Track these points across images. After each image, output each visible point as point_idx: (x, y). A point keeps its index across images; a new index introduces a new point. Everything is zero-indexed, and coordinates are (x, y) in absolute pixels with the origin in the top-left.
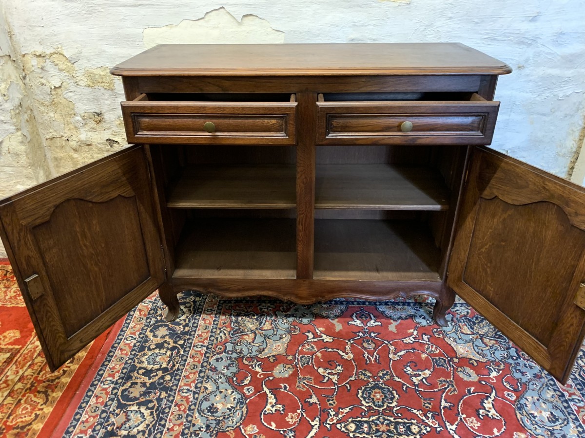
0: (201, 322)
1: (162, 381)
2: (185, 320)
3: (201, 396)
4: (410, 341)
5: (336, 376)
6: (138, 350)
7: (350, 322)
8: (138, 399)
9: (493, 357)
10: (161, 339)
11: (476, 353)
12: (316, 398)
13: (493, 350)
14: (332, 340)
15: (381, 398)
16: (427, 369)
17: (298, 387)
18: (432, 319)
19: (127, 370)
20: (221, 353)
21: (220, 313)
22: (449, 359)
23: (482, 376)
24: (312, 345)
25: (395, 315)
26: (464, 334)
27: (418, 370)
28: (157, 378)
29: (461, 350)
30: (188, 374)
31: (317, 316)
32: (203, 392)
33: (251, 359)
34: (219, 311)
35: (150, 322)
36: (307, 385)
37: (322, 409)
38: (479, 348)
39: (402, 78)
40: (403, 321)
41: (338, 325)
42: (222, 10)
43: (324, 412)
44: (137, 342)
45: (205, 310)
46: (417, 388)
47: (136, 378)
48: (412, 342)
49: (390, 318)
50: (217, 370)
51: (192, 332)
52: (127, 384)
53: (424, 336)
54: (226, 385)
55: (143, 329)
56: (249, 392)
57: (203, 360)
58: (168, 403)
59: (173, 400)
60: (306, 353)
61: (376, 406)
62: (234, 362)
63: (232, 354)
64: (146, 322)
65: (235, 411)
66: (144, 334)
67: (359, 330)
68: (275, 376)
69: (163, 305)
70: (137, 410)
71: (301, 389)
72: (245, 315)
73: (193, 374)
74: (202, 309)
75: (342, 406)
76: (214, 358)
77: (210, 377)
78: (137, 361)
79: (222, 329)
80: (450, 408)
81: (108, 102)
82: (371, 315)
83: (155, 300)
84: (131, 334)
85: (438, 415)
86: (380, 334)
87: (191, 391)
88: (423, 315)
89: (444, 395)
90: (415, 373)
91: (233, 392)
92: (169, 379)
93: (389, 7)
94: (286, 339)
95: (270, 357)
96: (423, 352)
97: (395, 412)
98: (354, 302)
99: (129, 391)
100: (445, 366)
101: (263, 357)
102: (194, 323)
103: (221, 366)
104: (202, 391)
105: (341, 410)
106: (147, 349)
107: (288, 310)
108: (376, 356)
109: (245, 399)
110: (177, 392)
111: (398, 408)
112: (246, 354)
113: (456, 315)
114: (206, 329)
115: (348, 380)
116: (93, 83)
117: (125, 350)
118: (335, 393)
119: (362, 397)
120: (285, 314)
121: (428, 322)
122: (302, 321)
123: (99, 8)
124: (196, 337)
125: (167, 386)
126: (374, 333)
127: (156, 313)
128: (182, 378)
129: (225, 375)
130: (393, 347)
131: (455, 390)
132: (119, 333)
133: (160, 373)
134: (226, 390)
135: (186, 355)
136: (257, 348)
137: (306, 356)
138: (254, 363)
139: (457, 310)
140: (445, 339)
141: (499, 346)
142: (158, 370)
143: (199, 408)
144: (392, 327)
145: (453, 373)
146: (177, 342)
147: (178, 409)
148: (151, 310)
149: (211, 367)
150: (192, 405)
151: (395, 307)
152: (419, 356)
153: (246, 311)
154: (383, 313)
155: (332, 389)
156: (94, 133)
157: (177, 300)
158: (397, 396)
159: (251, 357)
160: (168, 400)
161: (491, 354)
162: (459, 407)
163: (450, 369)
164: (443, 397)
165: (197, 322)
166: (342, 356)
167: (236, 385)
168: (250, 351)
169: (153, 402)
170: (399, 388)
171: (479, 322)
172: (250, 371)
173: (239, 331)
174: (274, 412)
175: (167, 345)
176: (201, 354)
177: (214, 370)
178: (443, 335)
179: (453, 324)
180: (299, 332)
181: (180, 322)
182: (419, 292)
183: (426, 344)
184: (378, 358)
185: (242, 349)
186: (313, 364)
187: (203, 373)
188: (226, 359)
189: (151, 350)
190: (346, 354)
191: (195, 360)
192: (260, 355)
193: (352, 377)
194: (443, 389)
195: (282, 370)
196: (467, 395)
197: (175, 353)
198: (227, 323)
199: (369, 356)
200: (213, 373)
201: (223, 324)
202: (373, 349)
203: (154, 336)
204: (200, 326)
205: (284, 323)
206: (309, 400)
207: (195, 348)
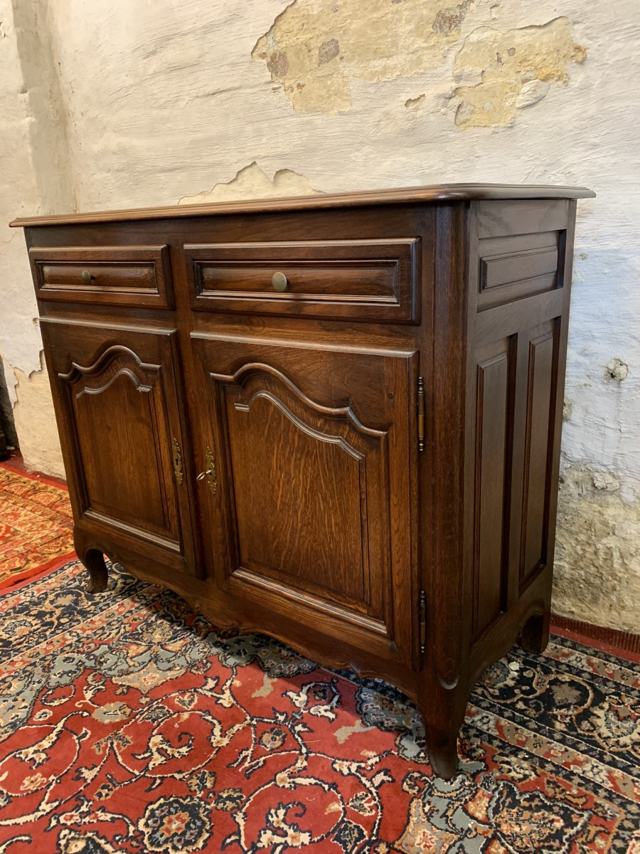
0: (115, 607)
2: (103, 598)
4: (345, 769)
5: (163, 759)
6: (17, 610)
10: (53, 608)
12: (95, 774)
14: (229, 706)
15: (173, 832)
16: (310, 832)
17: (98, 743)
20: (83, 653)
22: (374, 839)
24: (196, 698)
26: (465, 811)
27: (292, 825)
29: (419, 837)
30: (19, 660)
31: (256, 661)
33: (100, 678)
35: (70, 585)
36: (111, 749)
40: (377, 733)
41: (266, 689)
42: (255, 166)
43: (77, 799)
44: (28, 601)
48: (346, 773)
49: (362, 715)
50: (49, 672)
51: (90, 614)
53: (381, 774)
54: (32, 695)
55: (53, 590)
56: (40, 717)
57: (54, 652)
60: (171, 706)
61: (150, 838)
62: (78, 672)
63: (91, 660)
64: (67, 582)
66: (47, 595)
67: (287, 710)
68: (94, 714)
71: (97, 750)
72: (170, 620)
73: (21, 663)
74: (136, 593)
75: (109, 808)
76: (68, 655)
77: (31, 676)
79: (122, 626)
82: (337, 697)
84: (38, 589)
86: (313, 732)
90: (283, 825)
91: (25, 707)
93: (478, 137)
94: (175, 674)
95: (124, 686)
96: (343, 800)
101: (117, 682)
102: (107, 605)
103: (59, 669)
105: (99, 812)
106: (26, 612)
107: (230, 637)
108: (258, 763)
109: (23, 724)
112: (103, 668)
113: (495, 770)
114: (108, 617)
115: (169, 775)
117: (8, 605)
118: (127, 783)
119: (152, 810)
120: (219, 640)
121: (422, 755)
122: (226, 659)
124: (87, 622)
126: (304, 726)
128: (8, 661)
132: (30, 584)
134: (24, 700)
135: (49, 637)
136: (126, 668)
137: (166, 709)
138: (98, 684)
139: (508, 763)
140: (415, 800)
144: (345, 732)
146: (62, 618)
149: (49, 664)
152: (327, 802)
153: (179, 615)
154: (360, 703)
155: (133, 774)
159: (103, 675)
165: (111, 605)
166: (213, 735)
167: (41, 700)
168: (114, 667)
170: (223, 834)
171: (528, 808)
172: (78, 692)
173: (136, 637)
174: (27, 759)
175: (49, 616)
176: (62, 644)
177: (48, 669)
178: (421, 791)
179: (468, 783)
180: (201, 673)
181: (95, 598)
183: (368, 789)
184: (256, 767)
185: (109, 659)
186: (159, 726)
187: (32, 667)
188: (77, 663)
189: (27, 615)
190: (221, 736)
191: (48, 647)
192: (116, 678)
193: (182, 773)
195: (113, 711)
197: (42, 629)
198: (138, 621)
199: (249, 758)
200: (41, 672)
201: (133, 620)
202: (268, 750)
203: (52, 602)
204: (108, 610)
205: (202, 652)
206: (84, 771)
207: (68, 634)
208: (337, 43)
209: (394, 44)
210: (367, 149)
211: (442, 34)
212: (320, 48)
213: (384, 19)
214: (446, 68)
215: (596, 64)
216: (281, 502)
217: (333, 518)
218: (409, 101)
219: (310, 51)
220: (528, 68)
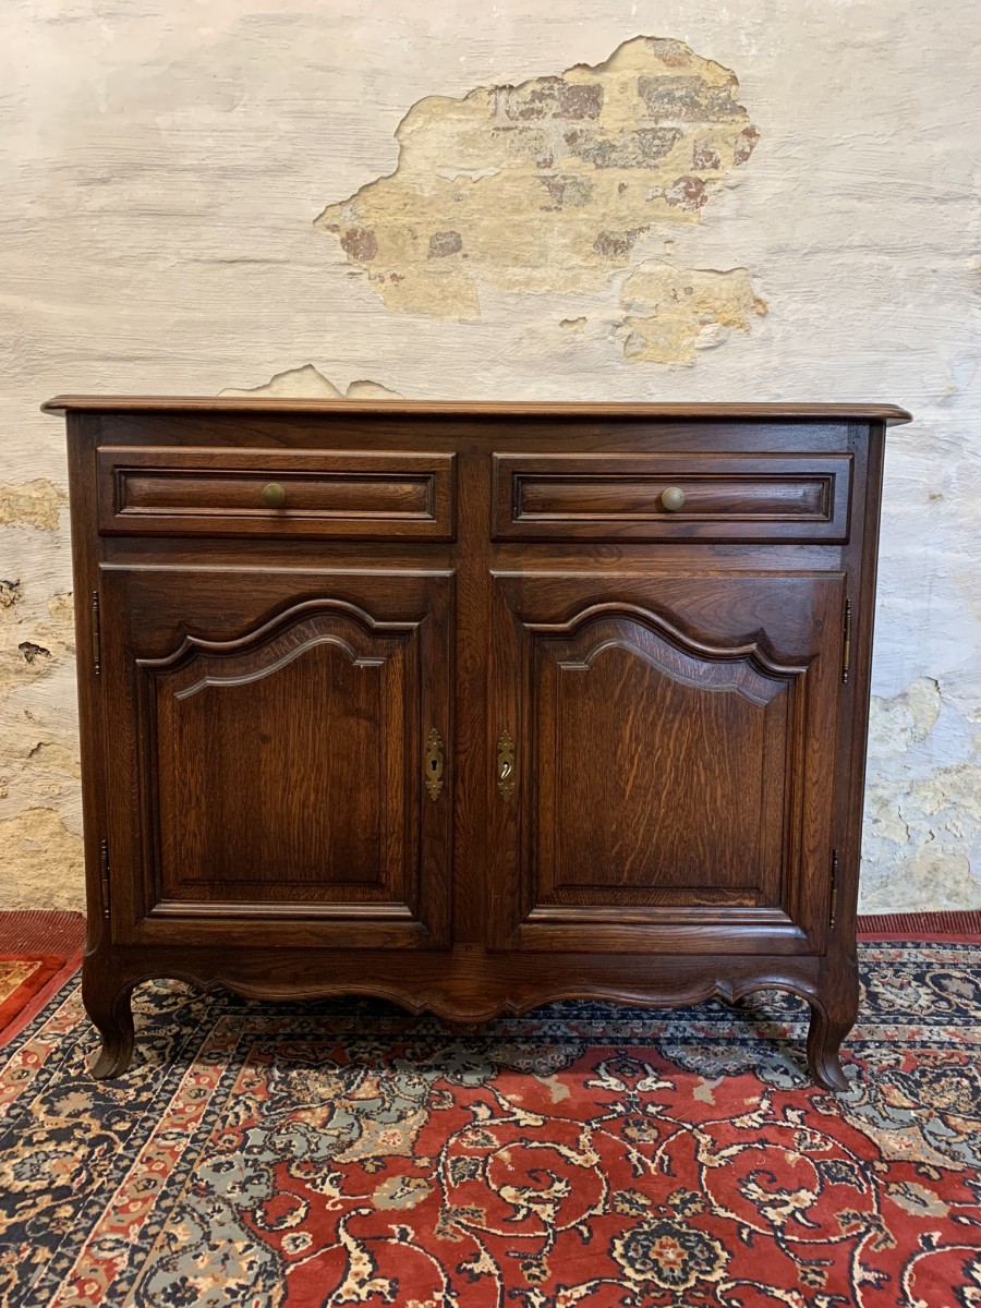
0: (188, 1081)
1: (45, 1220)
2: (144, 1077)
3: (154, 1257)
4: (750, 1123)
5: (550, 1206)
7: (591, 1083)
10: (69, 1119)
11: (932, 1150)
12: (491, 1261)
13: (977, 1141)
14: (540, 1123)
15: (679, 1261)
16: (803, 1188)
17: (439, 1232)
18: (806, 1073)
20: (232, 1151)
21: (242, 1062)
23: (957, 1205)
24: (487, 1133)
25: (709, 1066)
26: (893, 1106)
27: (778, 1192)
28: (33, 1212)
29: (892, 1143)
30: (127, 1201)
31: (501, 1069)
32: (162, 1247)
33: (314, 1167)
34: (239, 1058)
35: (47, 1080)
36: (467, 1228)
37: (508, 1288)
38: (939, 1138)
40: (731, 1080)
41: (559, 1089)
42: (309, 371)
43: (512, 1296)
45: (201, 1056)
46: (779, 1234)
48: (757, 1126)
49: (697, 1071)
50: (213, 1193)
51: (156, 1103)
53: (789, 1112)
54: (234, 1229)
55: (23, 1097)
56: (297, 1247)
58: (51, 1276)
59: (65, 1271)
60: (468, 1152)
61: (665, 1280)
62: (265, 1173)
63: (260, 1153)
64: (37, 1080)
65: (247, 1297)
66: (23, 1107)
67: (615, 1098)
68: (377, 1206)
69: (91, 1041)
71: (448, 1237)
72: (309, 1067)
73: (140, 1203)
74: (196, 1053)
75: (568, 1281)
76: (209, 1162)
77: (189, 1209)
79: (241, 1098)
80: (878, 1283)
81: (38, 558)
82: (646, 1065)
83: (74, 1031)
85: (847, 1302)
86: (671, 1106)
87: (127, 1245)
88: (781, 1066)
89: (857, 1254)
90: (772, 1197)
91: (249, 1247)
92: (68, 1215)
93: (651, 373)
94: (415, 1120)
95: (367, 1159)
96: (791, 1148)
97: (722, 1297)
98: (602, 1038)
100: (853, 1179)
101: (349, 1161)
102: (168, 1083)
103: (224, 1183)
104: (158, 1244)
105: (562, 1292)
106: (21, 1142)
107: (427, 1056)
108: (661, 1158)
109: (282, 1265)
110: (83, 1249)
111: (729, 1286)
112: (299, 1154)
113: (869, 1065)
114: (197, 1096)
115: (585, 1216)
116: (11, 515)
118: (548, 1248)
119: (623, 1256)
120: (417, 1064)
121: (797, 1081)
122: (461, 1080)
124: (168, 1114)
125: (60, 1232)
126: (654, 1105)
127: (70, 1059)
128: (106, 1211)
129: (233, 1203)
130: (708, 1138)
131: (887, 1238)
133: (45, 1201)
135: (132, 1156)
136: (334, 1140)
137: (468, 1159)
138: (322, 1174)
139: (871, 1056)
140: (846, 1118)
142: (41, 1192)
143: (142, 1290)
144: (704, 1092)
145: (878, 1197)
146: (111, 1125)
147: (76, 1292)
148: (56, 1053)
149: (195, 1185)
150: (121, 1281)
151: (707, 1049)
152: (780, 1157)
153: (312, 1057)
154: (677, 1062)
155: (538, 1237)
157: (133, 1033)
158: (725, 1255)
159: (312, 1161)
160: (52, 1270)
161: (974, 1152)
162: (906, 1283)
163: (869, 1189)
164: (857, 1258)
165: (176, 1081)
166: (568, 1158)
167: (262, 1228)
168: (313, 1147)
169: (8, 1273)
170: (731, 1234)
172: (305, 1195)
173: (289, 1103)
174: (363, 1297)
175: (82, 1132)
176: (174, 1154)
177: (206, 1191)
178: (839, 1108)
179: (864, 1085)
180: (451, 1105)
181: (131, 1082)
183: (796, 1129)
184: (666, 1163)
185: (290, 1142)
186: (487, 1178)
187: (171, 1199)
188: (243, 1165)
189: (33, 1145)
190: (579, 1154)
191: (153, 1168)
192: (339, 1156)
193: (595, 1207)
194: (853, 1236)
195: (398, 1190)
196: (922, 1251)
197: (100, 1151)
198: (258, 1085)
199: (644, 1158)
200: (199, 1199)
201: (248, 1086)
202: (652, 1142)
203: (51, 1112)
204: (183, 1089)
205: (415, 1084)
206: (469, 1266)
207: (160, 1139)
208: (459, 236)
209: (542, 255)
210: (500, 370)
211: (606, 257)
212: (431, 238)
213: (529, 224)
214: (611, 294)
215: (776, 319)
216: (634, 786)
217: (719, 789)
218: (566, 321)
219: (415, 238)
220: (707, 310)
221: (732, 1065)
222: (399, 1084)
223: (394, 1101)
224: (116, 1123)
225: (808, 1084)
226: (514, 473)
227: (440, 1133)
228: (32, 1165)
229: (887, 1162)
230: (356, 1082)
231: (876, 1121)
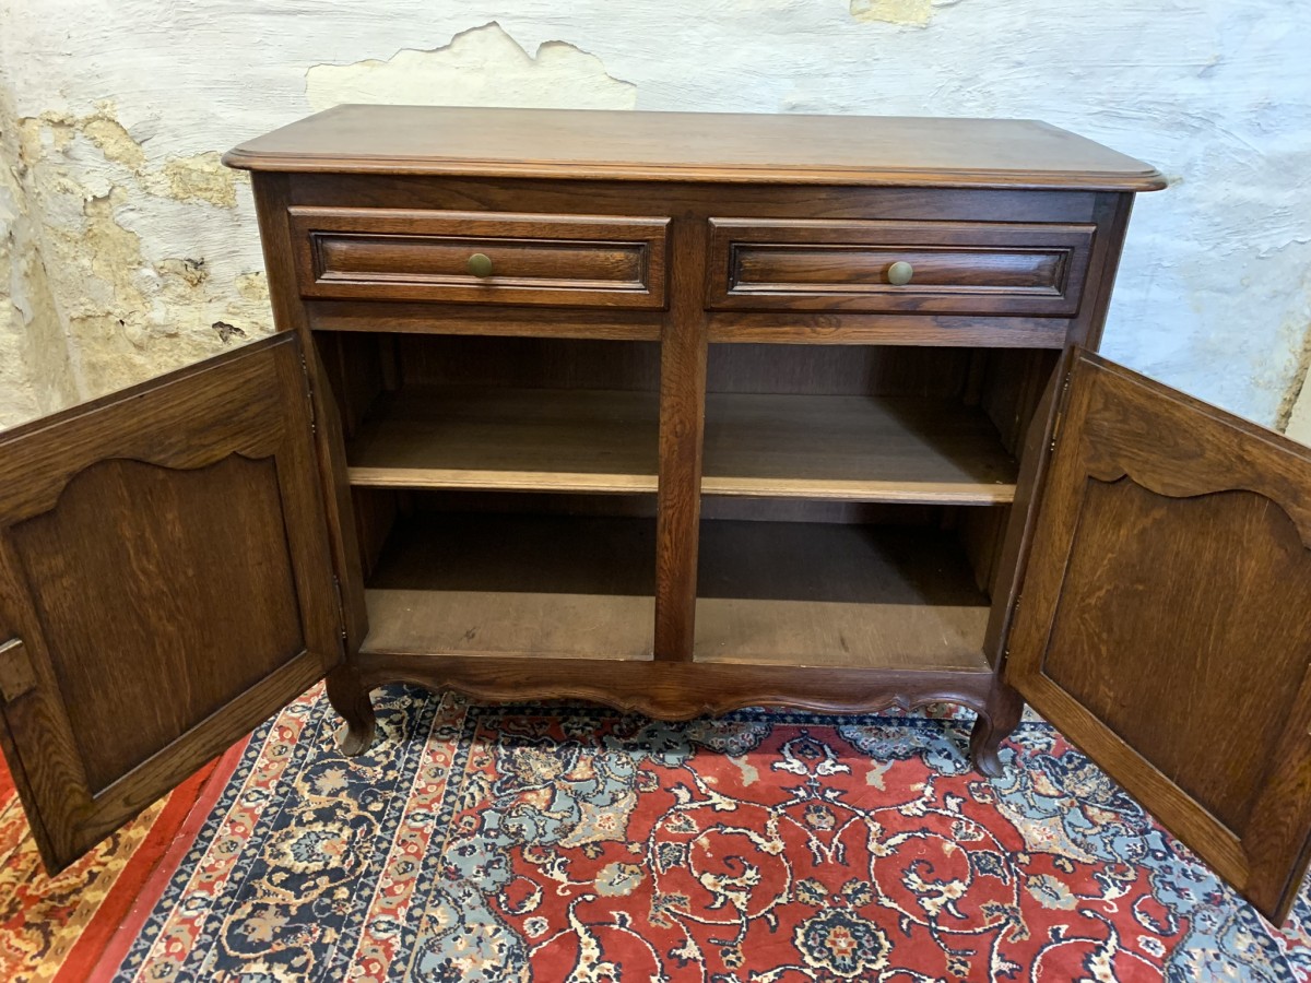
0: (425, 759)
1: (327, 901)
2: (387, 754)
3: (421, 940)
5: (743, 894)
6: (272, 825)
7: (777, 765)
8: (269, 945)
9: (1110, 853)
10: (330, 798)
11: (1069, 842)
12: (696, 948)
13: (1109, 834)
14: (733, 807)
15: (849, 950)
16: (956, 879)
17: (652, 918)
18: (967, 758)
19: (246, 872)
20: (473, 834)
21: (470, 738)
22: (1008, 854)
23: (1084, 898)
24: (688, 817)
25: (881, 748)
26: (1040, 794)
27: (935, 882)
28: (315, 893)
29: (1035, 834)
30: (391, 884)
31: (699, 748)
32: (427, 930)
34: (468, 733)
35: (304, 757)
36: (674, 914)
37: (710, 974)
38: (1077, 829)
39: (914, 194)
40: (903, 764)
42: (493, 28)
43: (714, 981)
44: (271, 806)
45: (434, 731)
46: (933, 925)
47: (267, 893)
48: (920, 813)
49: (869, 754)
50: (461, 877)
51: (402, 782)
52: (244, 907)
53: (949, 799)
55: (286, 774)
56: (536, 931)
57: (428, 851)
58: (341, 956)
59: (352, 950)
60: (673, 838)
61: (837, 968)
62: (503, 857)
63: (496, 837)
64: (295, 756)
65: (501, 978)
66: (289, 786)
69: (336, 716)
70: (266, 973)
71: (660, 924)
72: (530, 744)
73: (402, 886)
74: (428, 728)
75: (759, 968)
76: (455, 845)
77: (444, 893)
78: (268, 851)
79: (474, 778)
80: (1011, 973)
81: (219, 236)
82: (825, 747)
83: (319, 704)
84: (258, 784)
87: (398, 927)
88: (945, 750)
89: (996, 944)
90: (929, 887)
91: (497, 931)
92: (345, 896)
93: (879, 34)
94: (627, 803)
95: (587, 844)
96: (948, 837)
98: (786, 716)
99: (247, 926)
100: (999, 872)
101: (572, 846)
102: (409, 761)
103: (470, 866)
104: (423, 927)
105: (754, 978)
106: (293, 822)
107: (633, 732)
108: (837, 846)
109: (526, 948)
110: (363, 930)
111: (890, 974)
113: (1023, 750)
115: (773, 904)
116: (185, 191)
117: (242, 824)
118: (741, 936)
119: (804, 944)
120: (624, 741)
122: (663, 760)
123: (205, 16)
124: (414, 794)
125: (341, 913)
126: (833, 791)
127: (320, 734)
128: (375, 893)
129: (480, 887)
130: (878, 825)
131: (1022, 931)
132: (229, 781)
133: (324, 882)
134: (482, 925)
135: (388, 837)
137: (673, 844)
139: (1025, 739)
140: (998, 807)
141: (1123, 825)
142: (319, 874)
143: (416, 970)
144: (875, 778)
145: (1018, 889)
146: (366, 805)
147: (363, 971)
148: (307, 729)
149: (446, 868)
150: (398, 961)
151: (880, 730)
152: (937, 847)
153: (532, 733)
154: (853, 743)
155: (735, 924)
156: (184, 307)
157: (371, 706)
158: (887, 945)
160: (341, 950)
161: (1105, 844)
162: (1034, 973)
163: (1011, 881)
164: (996, 948)
165: (415, 759)
167: (506, 913)
168: (541, 831)
169: (305, 953)
170: (892, 924)
171: (1076, 769)
172: (540, 879)
173: (514, 783)
174: (594, 979)
176: (425, 837)
177: (454, 875)
178: (993, 796)
179: (1016, 771)
180: (656, 787)
181: (377, 759)
182: (939, 695)
184: (841, 852)
185: (521, 826)
186: (689, 865)
187: (428, 882)
188: (483, 849)
189: (304, 825)
190: (767, 841)
191: (409, 850)
192: (564, 840)
193: (780, 895)
194: (995, 927)
195: (616, 877)
196: (1051, 943)
197: (361, 833)
198: (487, 763)
199: (822, 846)
200: (450, 882)
201: (478, 765)
202: (829, 829)
203: (314, 790)
204: (423, 767)
205: (623, 764)
206: (678, 952)
207: (410, 820)
210: (709, 28)
221: (901, 748)
222: (610, 764)
223: (606, 783)
224: (370, 803)
225: (968, 770)
226: (732, 242)
227: (645, 816)
228: (307, 846)
229: (1029, 854)
230: (573, 761)
231: (1024, 810)
